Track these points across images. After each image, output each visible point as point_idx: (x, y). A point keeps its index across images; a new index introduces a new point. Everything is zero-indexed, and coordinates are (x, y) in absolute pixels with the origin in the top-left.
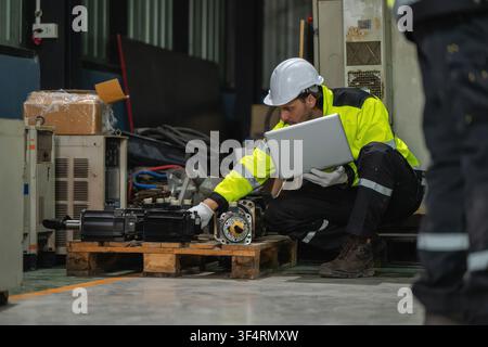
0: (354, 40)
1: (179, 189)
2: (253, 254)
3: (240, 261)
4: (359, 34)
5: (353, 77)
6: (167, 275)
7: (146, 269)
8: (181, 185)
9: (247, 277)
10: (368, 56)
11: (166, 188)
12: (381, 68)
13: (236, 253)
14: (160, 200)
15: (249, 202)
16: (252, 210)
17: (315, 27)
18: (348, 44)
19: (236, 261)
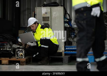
0: (44, 16)
1: (7, 47)
2: (24, 60)
3: (22, 61)
4: (45, 15)
5: (44, 24)
6: (7, 65)
7: (2, 63)
8: (7, 46)
9: (23, 65)
10: (47, 20)
11: (4, 47)
12: (49, 22)
13: (21, 60)
14: (4, 49)
15: (23, 49)
16: (24, 51)
17: (36, 13)
18: (43, 17)
19: (21, 62)
